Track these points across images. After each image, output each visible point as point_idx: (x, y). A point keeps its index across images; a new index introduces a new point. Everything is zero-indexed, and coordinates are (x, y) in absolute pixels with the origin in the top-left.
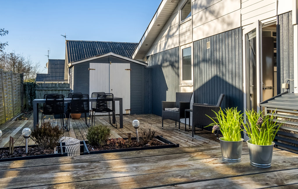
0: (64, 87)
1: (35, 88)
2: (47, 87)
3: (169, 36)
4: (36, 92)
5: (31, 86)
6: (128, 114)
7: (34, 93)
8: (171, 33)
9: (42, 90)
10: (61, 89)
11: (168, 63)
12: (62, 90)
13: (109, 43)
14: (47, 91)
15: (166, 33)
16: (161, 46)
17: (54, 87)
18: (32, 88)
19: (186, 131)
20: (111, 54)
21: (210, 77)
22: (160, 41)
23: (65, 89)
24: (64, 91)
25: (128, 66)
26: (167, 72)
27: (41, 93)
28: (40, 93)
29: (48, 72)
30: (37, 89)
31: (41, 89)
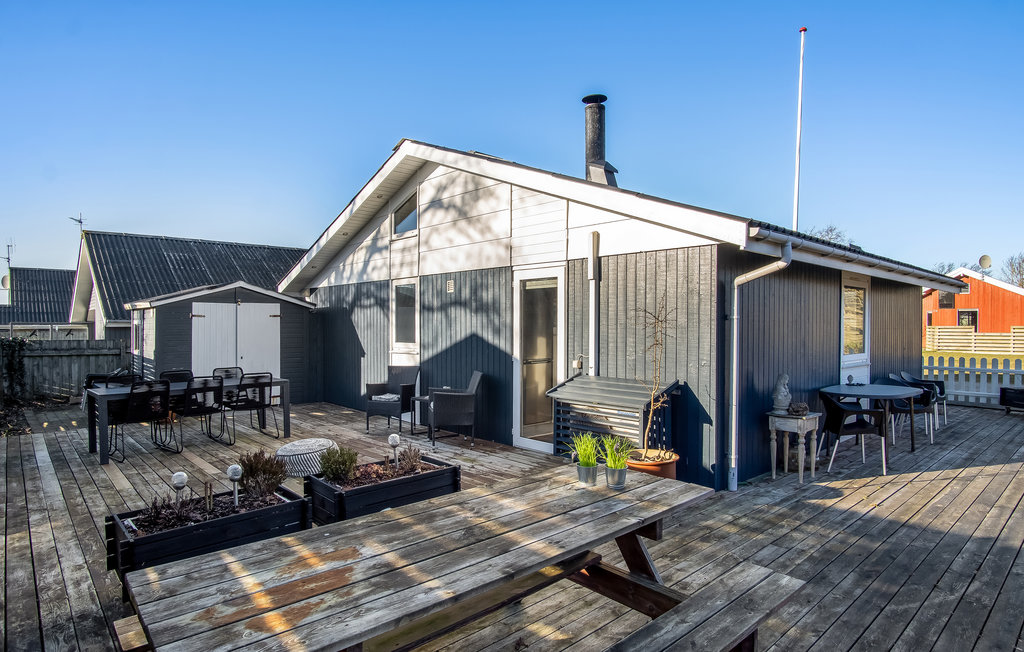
0: (102, 348)
1: (22, 353)
2: (55, 349)
3: (374, 249)
4: (26, 361)
5: (10, 346)
6: (276, 405)
7: (21, 363)
8: (380, 244)
9: (42, 356)
10: (95, 352)
11: (372, 301)
12: (97, 355)
13: (195, 242)
14: (56, 358)
15: (368, 241)
16: (353, 269)
17: (74, 349)
18: (14, 352)
19: (413, 434)
20: (241, 284)
21: (463, 336)
22: (351, 257)
23: (105, 351)
24: (101, 358)
25: (276, 308)
26: (364, 320)
27: (38, 365)
28: (36, 363)
29: (13, 301)
30: (28, 353)
31: (39, 353)
